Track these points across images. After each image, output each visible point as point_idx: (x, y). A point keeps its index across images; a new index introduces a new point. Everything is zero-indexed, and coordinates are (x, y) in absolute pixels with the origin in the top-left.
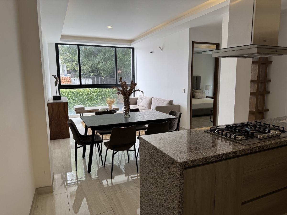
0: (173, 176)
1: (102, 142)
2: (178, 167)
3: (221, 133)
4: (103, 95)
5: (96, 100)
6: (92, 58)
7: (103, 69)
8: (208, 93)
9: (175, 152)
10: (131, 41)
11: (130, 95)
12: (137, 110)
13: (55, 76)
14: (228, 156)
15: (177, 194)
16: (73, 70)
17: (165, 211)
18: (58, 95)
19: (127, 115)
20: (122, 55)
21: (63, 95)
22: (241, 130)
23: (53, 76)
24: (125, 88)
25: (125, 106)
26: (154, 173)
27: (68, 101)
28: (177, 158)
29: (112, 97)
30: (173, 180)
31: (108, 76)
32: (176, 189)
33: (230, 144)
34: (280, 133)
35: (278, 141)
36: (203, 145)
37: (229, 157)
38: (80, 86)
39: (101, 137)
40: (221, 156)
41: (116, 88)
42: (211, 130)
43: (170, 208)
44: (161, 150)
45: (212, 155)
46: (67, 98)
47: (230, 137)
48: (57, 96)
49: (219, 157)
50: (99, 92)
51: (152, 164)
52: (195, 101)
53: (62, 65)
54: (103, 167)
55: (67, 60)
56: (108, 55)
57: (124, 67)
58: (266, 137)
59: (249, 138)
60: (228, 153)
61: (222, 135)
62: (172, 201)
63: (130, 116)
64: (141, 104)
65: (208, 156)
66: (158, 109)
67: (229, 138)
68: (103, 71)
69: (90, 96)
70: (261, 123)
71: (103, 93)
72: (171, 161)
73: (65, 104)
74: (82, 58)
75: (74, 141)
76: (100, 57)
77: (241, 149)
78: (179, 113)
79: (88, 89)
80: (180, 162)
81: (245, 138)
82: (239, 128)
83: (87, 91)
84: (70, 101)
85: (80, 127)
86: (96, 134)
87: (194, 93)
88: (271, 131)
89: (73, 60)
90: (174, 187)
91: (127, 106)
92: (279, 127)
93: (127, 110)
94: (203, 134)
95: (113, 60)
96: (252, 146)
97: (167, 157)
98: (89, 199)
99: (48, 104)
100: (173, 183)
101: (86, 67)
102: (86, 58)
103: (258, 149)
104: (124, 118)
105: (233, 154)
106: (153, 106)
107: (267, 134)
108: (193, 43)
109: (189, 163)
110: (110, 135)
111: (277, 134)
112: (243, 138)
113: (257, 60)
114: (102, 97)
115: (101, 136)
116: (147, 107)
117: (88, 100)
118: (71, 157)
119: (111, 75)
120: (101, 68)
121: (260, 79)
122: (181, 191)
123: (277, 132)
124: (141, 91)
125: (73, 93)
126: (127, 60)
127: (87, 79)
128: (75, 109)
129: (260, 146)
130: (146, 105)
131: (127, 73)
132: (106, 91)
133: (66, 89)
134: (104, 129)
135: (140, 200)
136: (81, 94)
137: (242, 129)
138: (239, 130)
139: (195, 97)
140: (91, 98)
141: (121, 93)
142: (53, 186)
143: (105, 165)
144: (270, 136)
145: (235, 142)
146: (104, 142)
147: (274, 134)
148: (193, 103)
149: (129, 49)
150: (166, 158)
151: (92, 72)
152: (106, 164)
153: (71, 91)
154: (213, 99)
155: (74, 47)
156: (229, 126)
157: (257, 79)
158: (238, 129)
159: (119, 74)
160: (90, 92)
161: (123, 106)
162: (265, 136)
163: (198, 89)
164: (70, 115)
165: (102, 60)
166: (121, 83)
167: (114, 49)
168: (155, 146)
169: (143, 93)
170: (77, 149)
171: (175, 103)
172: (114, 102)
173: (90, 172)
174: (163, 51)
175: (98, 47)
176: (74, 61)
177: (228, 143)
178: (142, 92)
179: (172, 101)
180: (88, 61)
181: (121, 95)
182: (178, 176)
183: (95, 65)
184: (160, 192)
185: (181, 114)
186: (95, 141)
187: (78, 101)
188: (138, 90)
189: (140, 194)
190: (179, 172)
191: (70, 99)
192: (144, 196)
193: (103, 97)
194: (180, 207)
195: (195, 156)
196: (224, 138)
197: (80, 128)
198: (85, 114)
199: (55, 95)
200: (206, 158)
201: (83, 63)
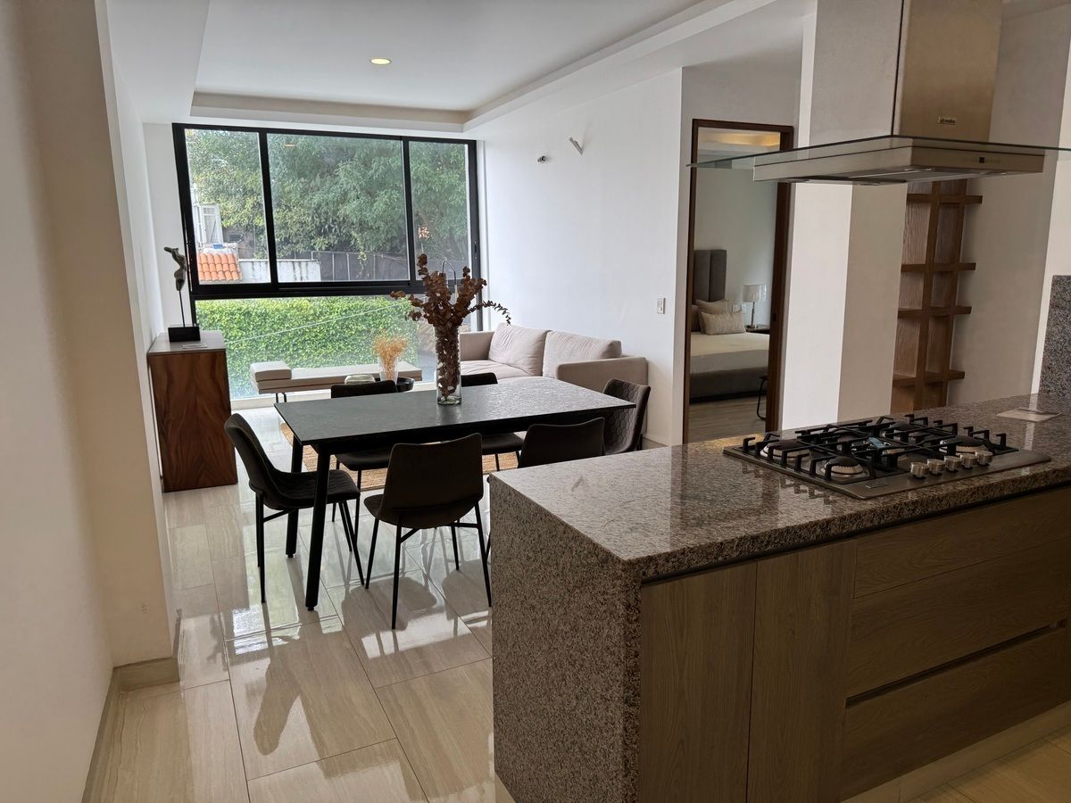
0: (604, 608)
1: (356, 496)
2: (619, 578)
3: (780, 458)
4: (364, 321)
5: (337, 340)
6: (318, 179)
7: (360, 225)
8: (753, 312)
9: (614, 524)
10: (464, 116)
11: (458, 322)
12: (489, 379)
13: (174, 252)
14: (800, 536)
15: (619, 673)
16: (247, 229)
17: (579, 732)
18: (189, 323)
19: (450, 397)
20: (435, 170)
21: (210, 325)
22: (854, 447)
23: (167, 249)
24: (438, 295)
25: (441, 364)
26: (541, 603)
27: (230, 345)
28: (621, 546)
29: (396, 332)
30: (605, 622)
31: (379, 249)
32: (612, 653)
33: (812, 496)
34: (987, 453)
35: (978, 482)
36: (712, 501)
37: (802, 541)
38: (274, 289)
39: (355, 479)
40: (775, 538)
41: (408, 296)
42: (746, 448)
43: (596, 722)
44: (565, 520)
45: (744, 534)
46: (227, 334)
47: (813, 472)
48: (184, 329)
49: (768, 542)
50: (346, 311)
51: (535, 570)
52: (701, 345)
53: (204, 209)
54: (363, 588)
55: (221, 187)
56: (377, 167)
57: (442, 215)
58: (937, 470)
59: (878, 473)
60: (801, 527)
61: (784, 463)
62: (602, 697)
63: (460, 399)
64: (505, 359)
65: (728, 537)
66: (566, 373)
67: (807, 476)
68: (362, 231)
69: (314, 327)
70: (926, 420)
71: (362, 314)
72: (597, 556)
73: (217, 358)
74: (279, 180)
75: (252, 495)
76: (346, 177)
77: (847, 512)
78: (642, 387)
79: (306, 301)
80: (626, 559)
81: (863, 475)
82: (847, 439)
83: (300, 309)
84: (238, 346)
85: (274, 444)
86: (332, 467)
87: (703, 313)
88: (958, 448)
89: (244, 189)
90: (609, 649)
91: (449, 364)
92: (987, 433)
93: (450, 377)
94: (716, 460)
95: (397, 188)
96: (887, 500)
97: (583, 545)
98: (311, 702)
99: (152, 359)
100: (604, 636)
101: (296, 213)
102: (294, 180)
103: (906, 514)
104: (438, 410)
105: (819, 530)
106: (550, 365)
107: (943, 459)
108: (697, 124)
109: (661, 562)
110: (386, 470)
111: (976, 459)
112: (859, 476)
113: (927, 190)
114: (360, 332)
115: (354, 475)
116: (526, 368)
117: (305, 340)
118: (243, 552)
119: (394, 245)
120: (355, 221)
121: (937, 260)
122: (631, 661)
123: (979, 452)
124: (501, 309)
125: (248, 314)
126: (452, 188)
127: (300, 262)
128: (258, 375)
129: (914, 503)
130: (524, 361)
131: (451, 238)
132: (373, 308)
133: (221, 301)
134: (363, 449)
135: (495, 700)
136: (279, 319)
137: (858, 444)
138: (847, 446)
139: (704, 327)
140: (316, 336)
141: (425, 316)
142: (176, 659)
143: (371, 582)
144: (953, 467)
145: (827, 488)
146: (364, 496)
147: (965, 460)
148: (693, 352)
149: (459, 146)
150: (579, 549)
151: (320, 234)
152: (375, 578)
153: (240, 309)
154: (767, 336)
155: (247, 138)
156: (812, 433)
157: (924, 263)
158: (843, 444)
159: (425, 243)
160: (312, 312)
161: (436, 364)
162: (933, 466)
163: (715, 301)
164: (235, 399)
165: (354, 188)
166: (423, 276)
167: (400, 144)
168: (542, 508)
169: (506, 315)
170: (266, 524)
171: (630, 350)
172: (400, 350)
173: (316, 604)
174: (585, 153)
175: (339, 139)
176: (248, 192)
177: (805, 491)
178: (502, 311)
179: (619, 343)
180: (305, 192)
181: (427, 322)
182: (621, 610)
183: (331, 205)
184: (561, 667)
185: (648, 390)
186: (329, 493)
187: (267, 347)
188: (489, 304)
189: (494, 678)
190: (622, 596)
191: (235, 337)
192: (507, 682)
193: (364, 330)
194: (628, 717)
195: (682, 540)
196: (790, 475)
197: (275, 446)
198: (294, 396)
199: (178, 323)
200: (722, 543)
201: (284, 202)
